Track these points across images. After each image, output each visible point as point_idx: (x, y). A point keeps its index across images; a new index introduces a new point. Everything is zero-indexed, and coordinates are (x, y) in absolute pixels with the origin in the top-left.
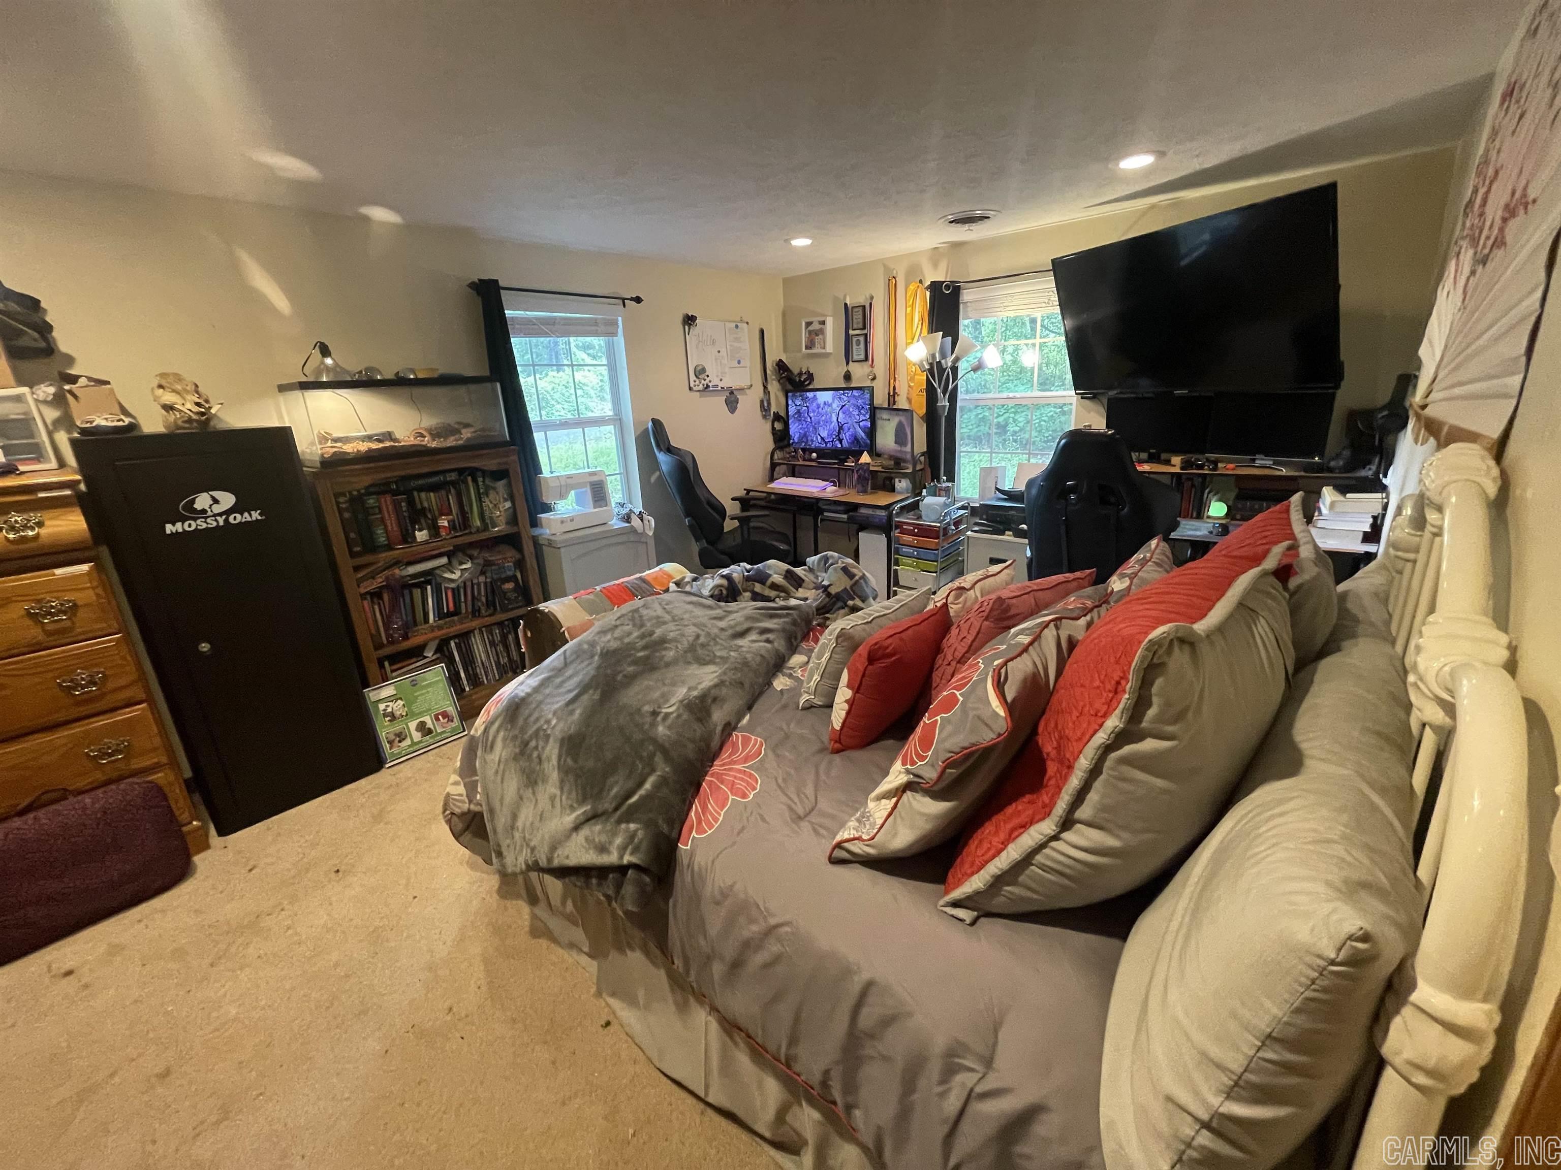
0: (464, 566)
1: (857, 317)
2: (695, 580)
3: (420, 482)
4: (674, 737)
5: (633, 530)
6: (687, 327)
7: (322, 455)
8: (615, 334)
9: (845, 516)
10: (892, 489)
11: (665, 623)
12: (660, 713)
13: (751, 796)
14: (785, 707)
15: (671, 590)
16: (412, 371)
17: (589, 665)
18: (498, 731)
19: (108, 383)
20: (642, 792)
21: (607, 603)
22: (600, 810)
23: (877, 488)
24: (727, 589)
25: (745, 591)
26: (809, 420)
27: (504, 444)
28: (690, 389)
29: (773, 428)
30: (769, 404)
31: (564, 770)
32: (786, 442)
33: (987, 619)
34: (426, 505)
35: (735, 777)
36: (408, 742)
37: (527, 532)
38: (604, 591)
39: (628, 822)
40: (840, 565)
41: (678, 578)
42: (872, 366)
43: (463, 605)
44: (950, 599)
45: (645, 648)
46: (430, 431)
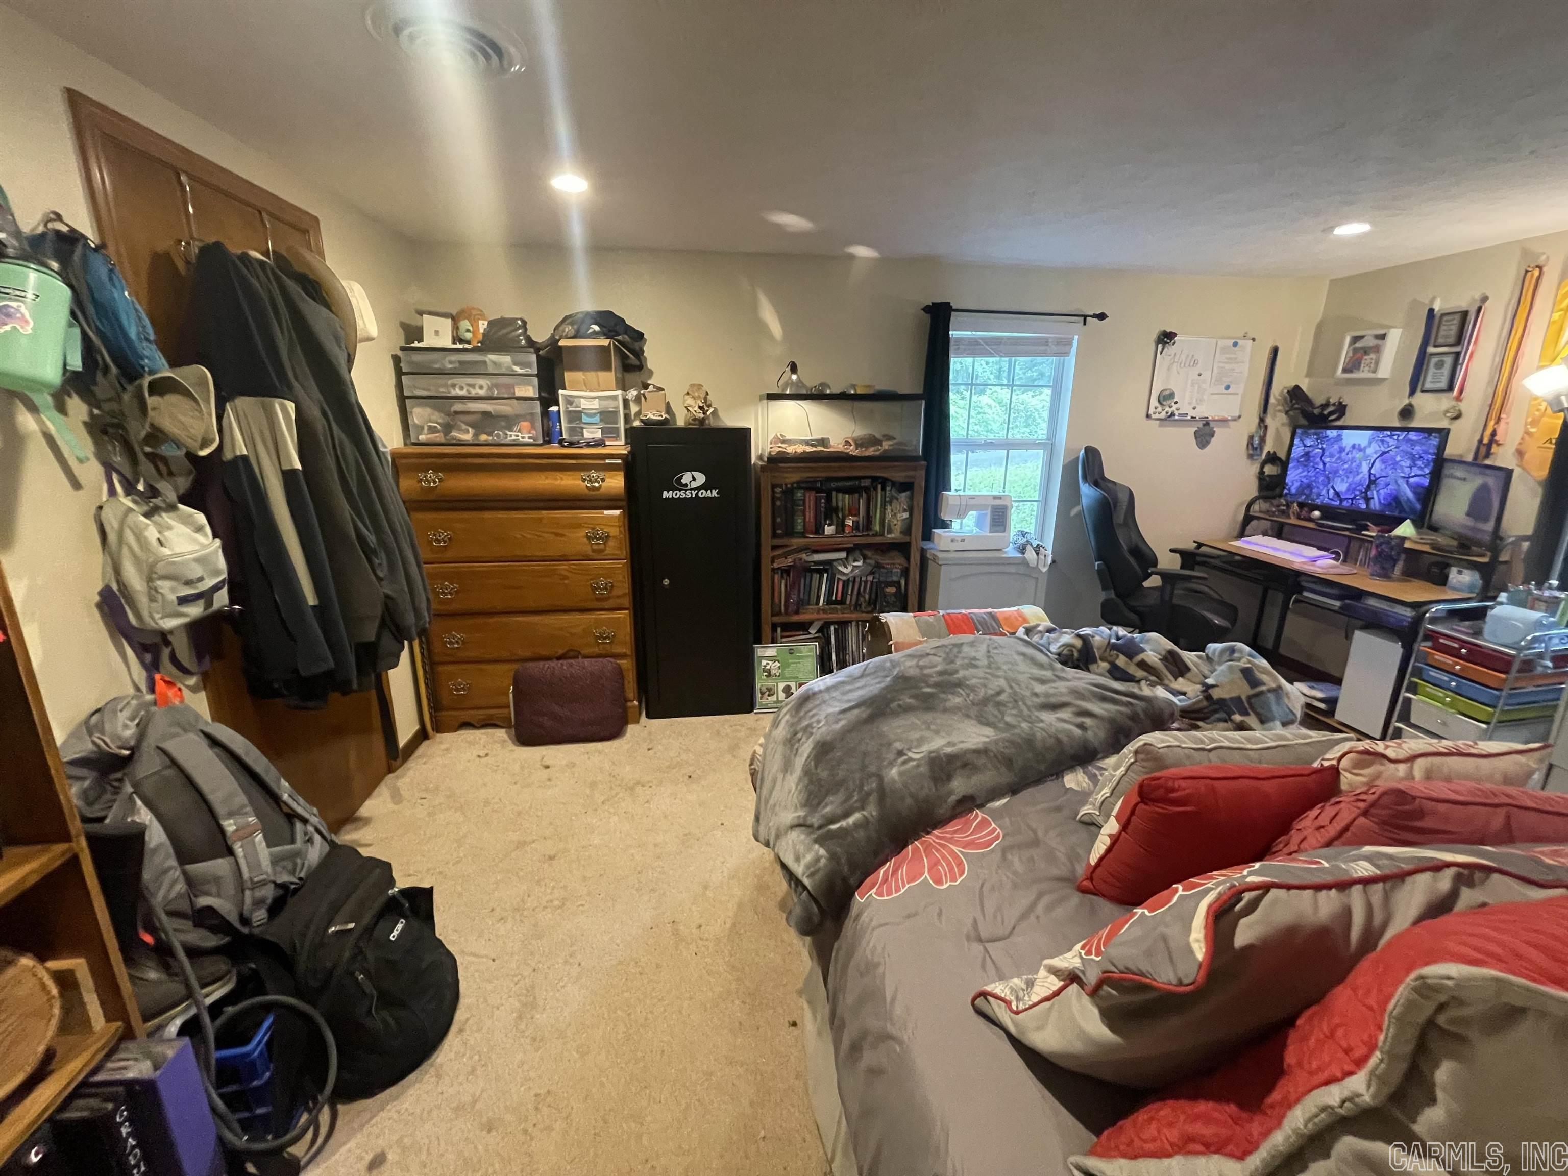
0: (856, 564)
1: (1449, 330)
2: (1050, 631)
3: (840, 484)
4: (899, 785)
5: (1025, 563)
6: (1160, 346)
7: (770, 452)
8: (1067, 354)
9: (1338, 604)
10: (1442, 580)
11: (976, 667)
12: (905, 755)
13: (945, 886)
14: (1058, 809)
15: (1017, 635)
16: (854, 386)
17: (879, 683)
18: (785, 714)
19: (663, 390)
20: (843, 823)
21: (944, 630)
22: (809, 822)
23: (1411, 573)
24: (1079, 651)
25: (1102, 660)
26: (1321, 466)
27: (915, 459)
28: (1148, 416)
29: (1261, 472)
30: (1263, 440)
31: (807, 772)
32: (1277, 491)
33: (1365, 813)
34: (840, 504)
35: (944, 857)
36: (774, 698)
37: (917, 542)
38: (947, 617)
39: (821, 845)
40: (1243, 664)
41: (1032, 623)
42: (1458, 398)
43: (849, 597)
44: (1344, 763)
45: (936, 685)
46: (855, 440)
